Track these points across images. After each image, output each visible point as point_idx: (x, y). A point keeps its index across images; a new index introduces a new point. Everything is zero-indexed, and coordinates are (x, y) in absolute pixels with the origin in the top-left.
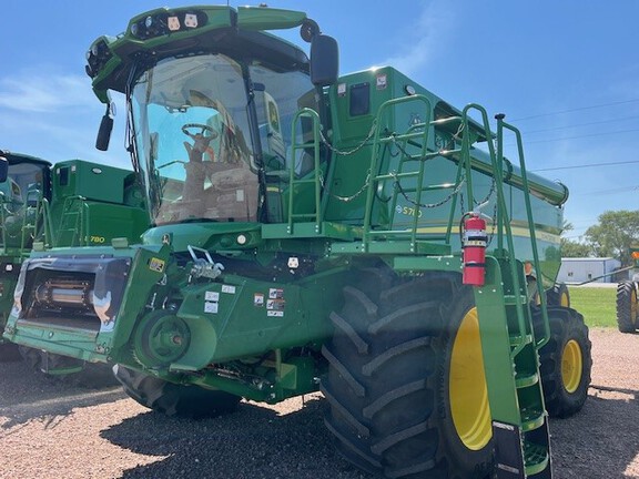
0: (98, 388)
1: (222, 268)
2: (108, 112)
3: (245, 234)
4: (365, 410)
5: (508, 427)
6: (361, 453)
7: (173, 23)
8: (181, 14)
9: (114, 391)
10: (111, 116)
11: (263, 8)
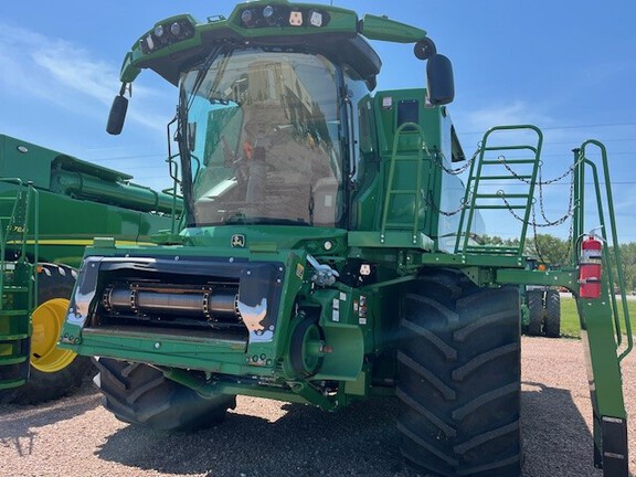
0: (35, 403)
1: (337, 274)
2: (122, 92)
3: (331, 240)
4: (454, 413)
5: (617, 420)
6: (439, 454)
7: (296, 19)
8: (306, 11)
9: (59, 406)
10: (126, 95)
11: (384, 19)
